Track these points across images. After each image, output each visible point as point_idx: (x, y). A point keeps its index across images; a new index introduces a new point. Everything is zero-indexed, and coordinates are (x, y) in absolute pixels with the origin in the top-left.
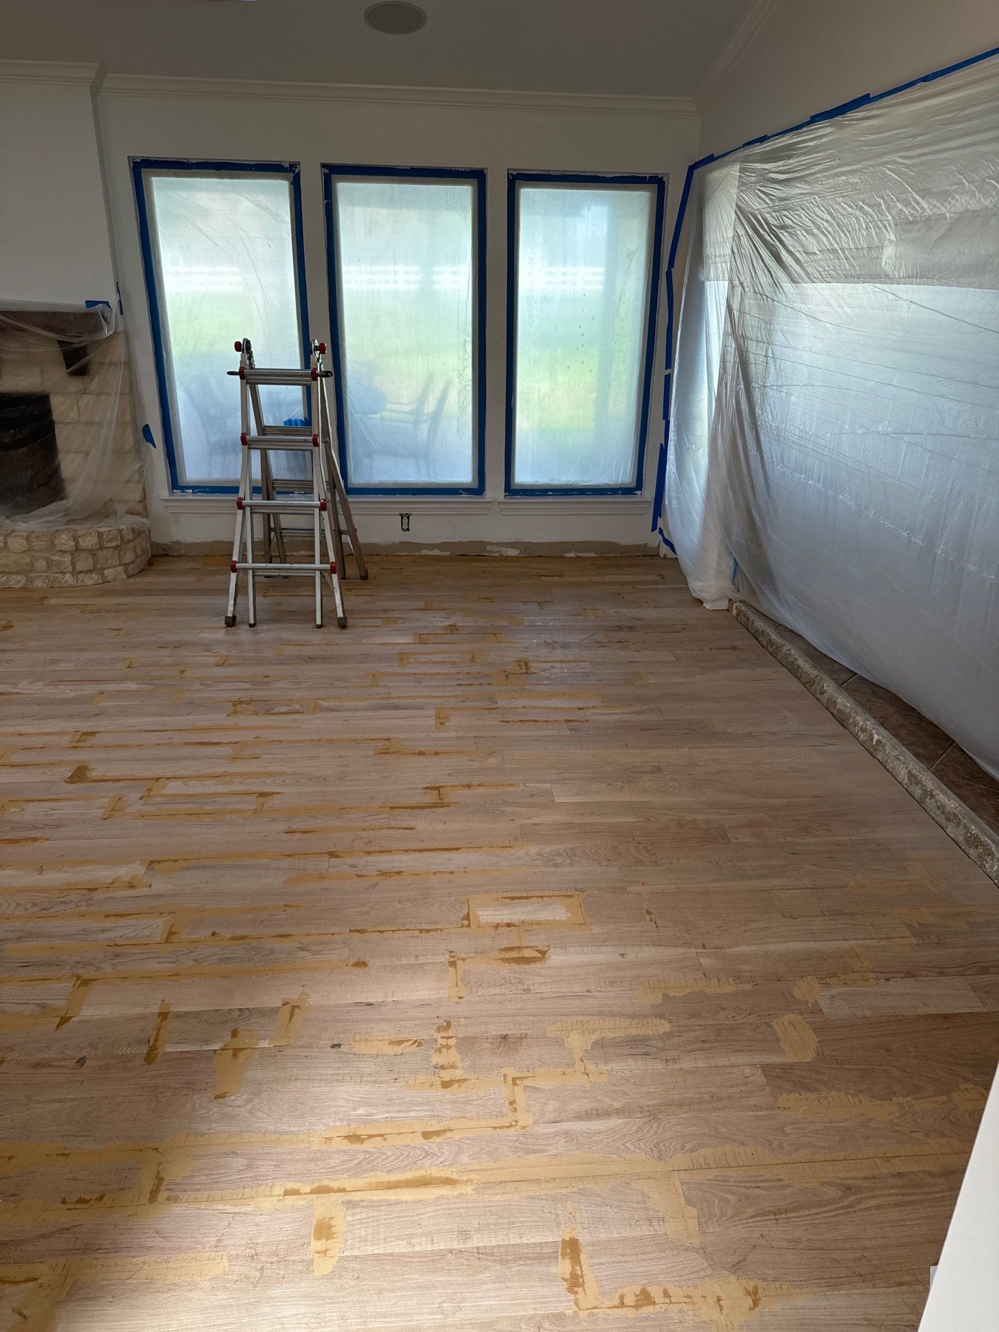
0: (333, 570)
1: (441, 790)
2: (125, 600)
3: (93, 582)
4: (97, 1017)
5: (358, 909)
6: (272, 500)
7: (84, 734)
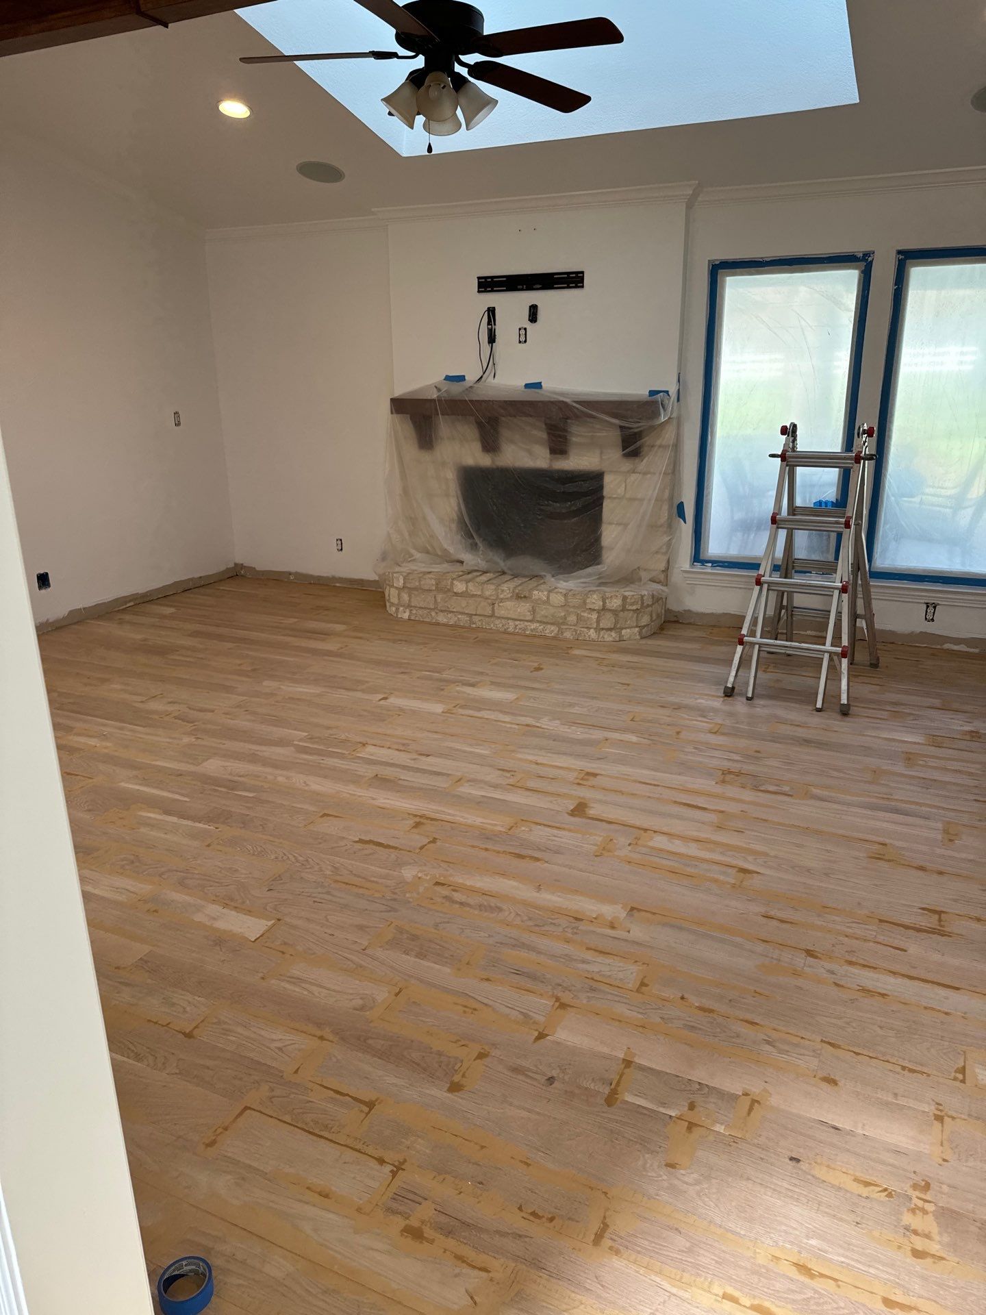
0: (844, 655)
1: (943, 915)
2: (635, 659)
3: (611, 639)
4: (569, 1043)
5: (833, 1021)
6: (788, 578)
7: (588, 774)
